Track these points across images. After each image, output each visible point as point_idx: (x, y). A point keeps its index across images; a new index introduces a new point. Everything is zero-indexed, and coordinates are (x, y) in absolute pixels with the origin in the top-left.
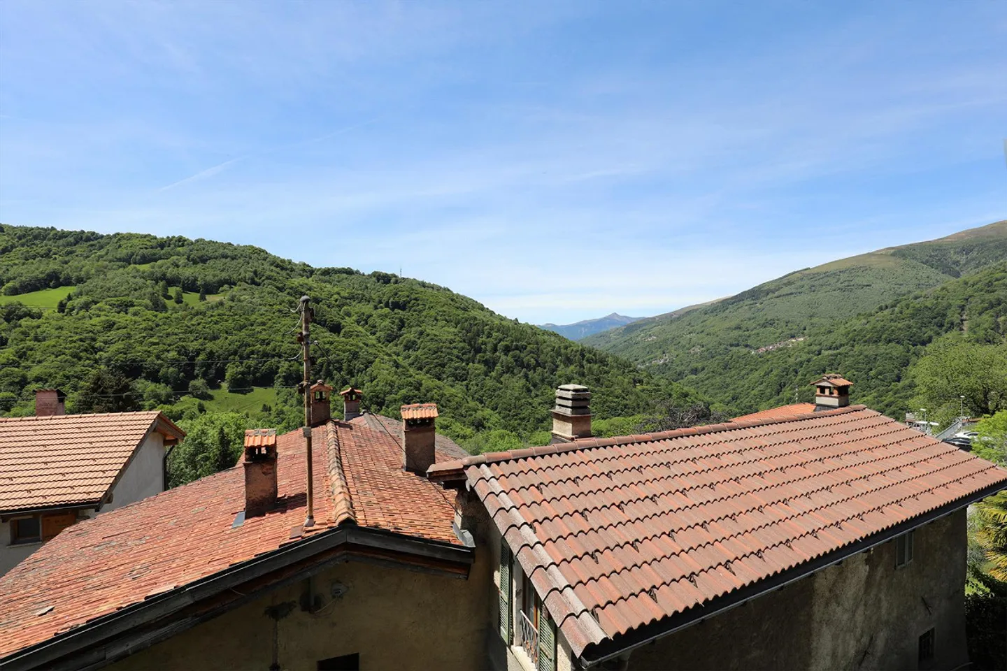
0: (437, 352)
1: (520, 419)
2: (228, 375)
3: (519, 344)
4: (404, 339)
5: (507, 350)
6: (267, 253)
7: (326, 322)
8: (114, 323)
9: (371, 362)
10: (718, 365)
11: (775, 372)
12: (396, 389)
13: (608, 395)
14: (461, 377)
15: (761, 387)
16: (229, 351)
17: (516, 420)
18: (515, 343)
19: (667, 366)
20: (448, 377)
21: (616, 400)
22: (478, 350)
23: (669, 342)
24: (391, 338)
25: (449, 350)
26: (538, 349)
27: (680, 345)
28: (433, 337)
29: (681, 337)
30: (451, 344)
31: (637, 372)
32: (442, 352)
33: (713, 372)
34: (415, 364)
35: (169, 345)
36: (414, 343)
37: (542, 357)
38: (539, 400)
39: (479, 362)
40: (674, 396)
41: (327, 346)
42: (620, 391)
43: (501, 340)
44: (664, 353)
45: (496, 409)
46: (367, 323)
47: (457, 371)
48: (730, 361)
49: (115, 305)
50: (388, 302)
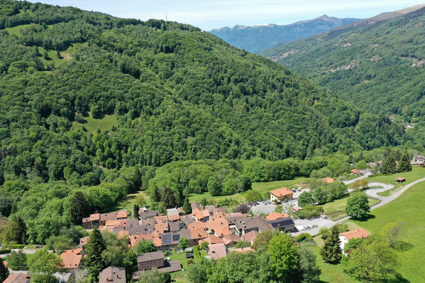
0: (195, 87)
1: (242, 129)
2: (91, 110)
3: (243, 77)
4: (175, 76)
5: (236, 81)
6: (82, 11)
7: (131, 70)
8: (27, 82)
9: (162, 100)
10: (385, 74)
11: (420, 84)
12: (177, 117)
13: (294, 112)
14: (210, 102)
15: (408, 95)
16: (89, 96)
17: (240, 129)
18: (241, 77)
19: (351, 71)
20: (202, 102)
21: (298, 115)
22: (219, 84)
23: (357, 50)
24: (168, 76)
25: (202, 85)
26: (255, 81)
27: (364, 53)
28: (192, 76)
29: (367, 46)
30: (203, 80)
31: (317, 93)
32: (198, 86)
33: (381, 79)
34: (183, 94)
35: (59, 94)
36: (181, 79)
37: (257, 87)
38: (253, 116)
39: (220, 92)
40: (337, 109)
41: (138, 91)
42: (302, 109)
43: (233, 74)
44: (352, 59)
45: (229, 123)
46: (152, 65)
47: (207, 99)
48: (395, 71)
49: (18, 66)
50: (162, 47)
